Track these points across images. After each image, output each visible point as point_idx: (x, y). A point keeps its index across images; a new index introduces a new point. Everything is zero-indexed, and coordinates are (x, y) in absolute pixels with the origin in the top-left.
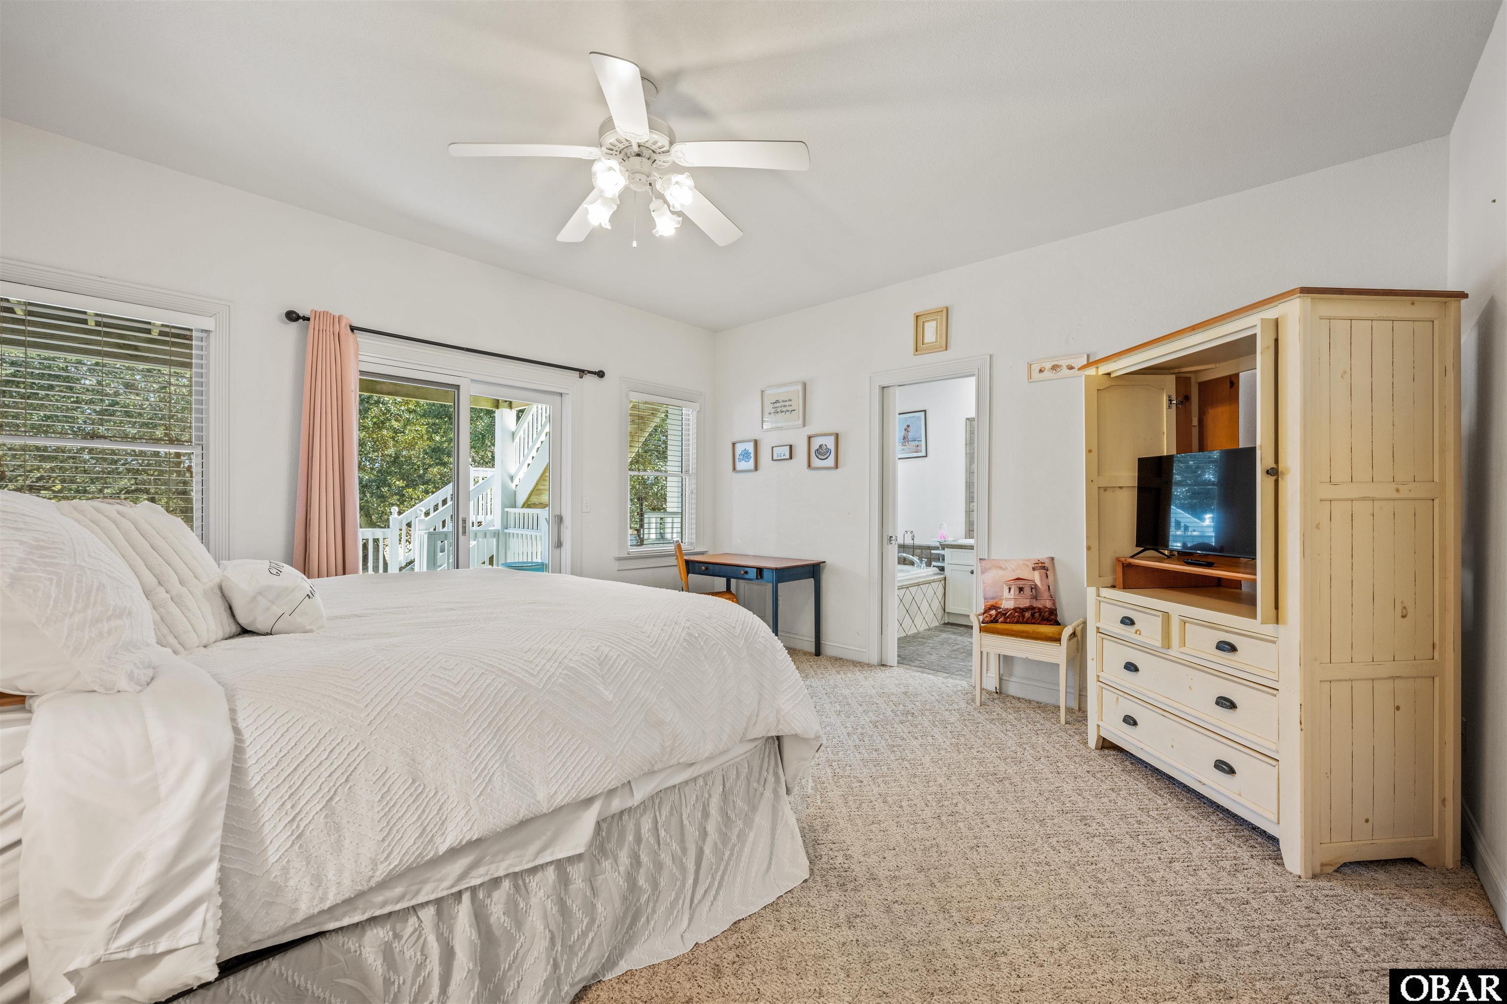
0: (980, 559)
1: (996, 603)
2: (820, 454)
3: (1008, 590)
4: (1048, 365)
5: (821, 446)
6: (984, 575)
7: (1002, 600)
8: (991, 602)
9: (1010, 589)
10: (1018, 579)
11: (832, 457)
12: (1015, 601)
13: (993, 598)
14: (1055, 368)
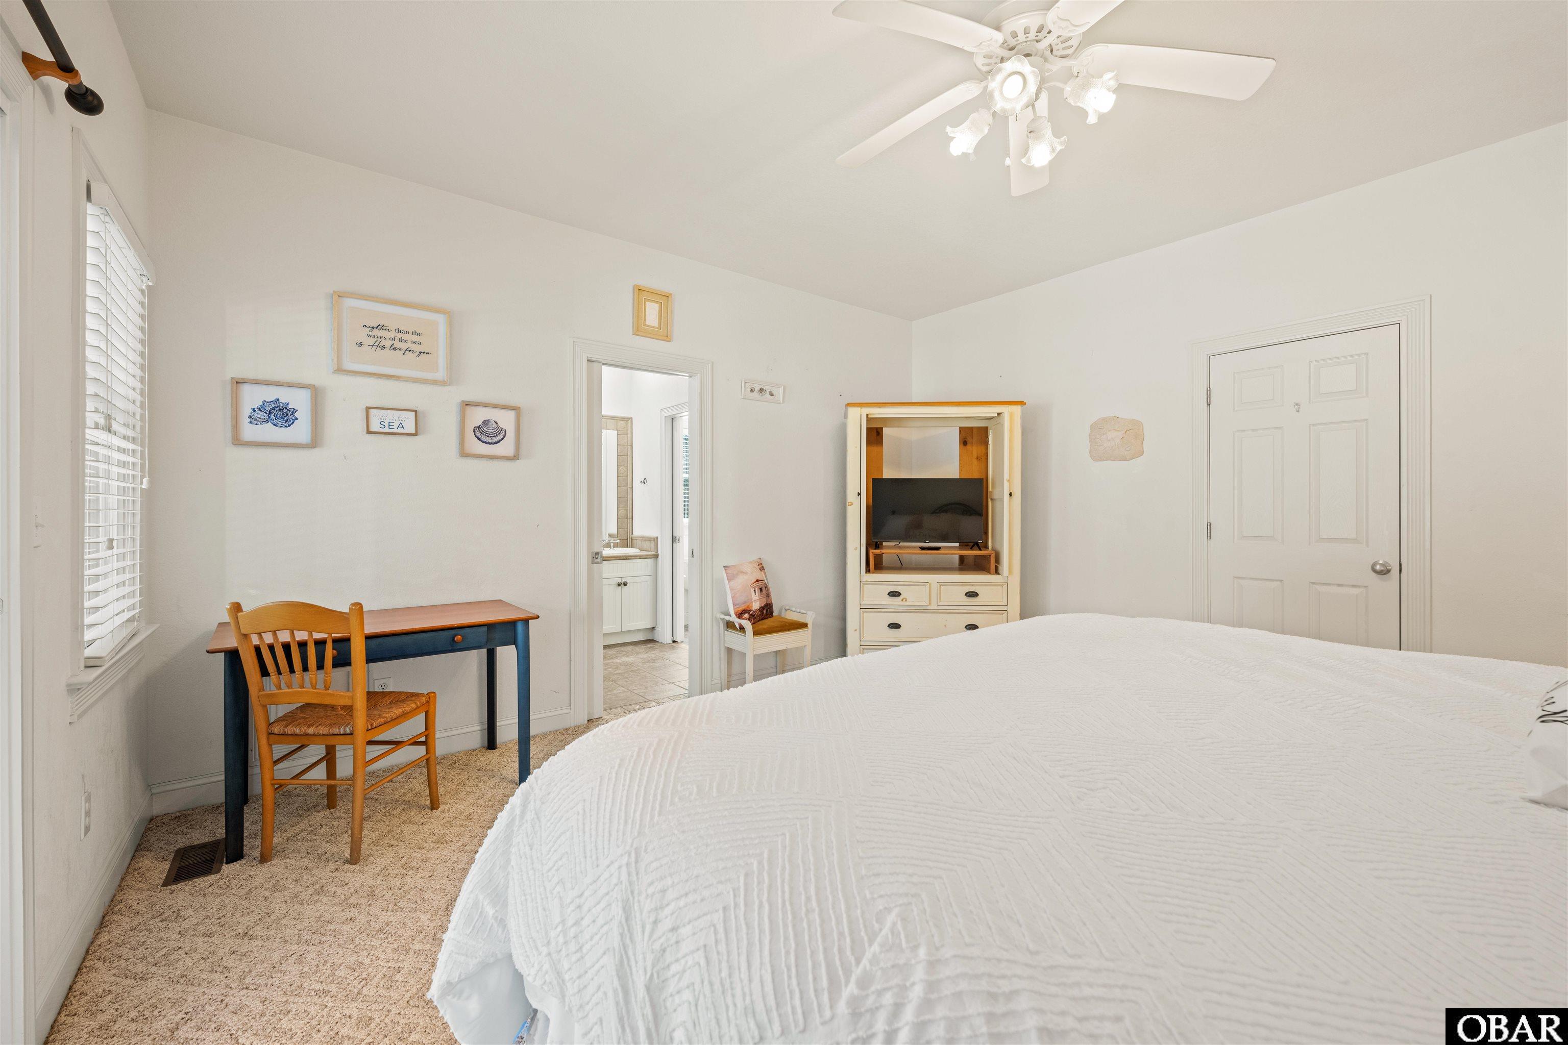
0: (725, 567)
1: (748, 607)
2: (484, 433)
3: (754, 592)
4: (757, 388)
5: (486, 422)
6: (732, 583)
7: (752, 602)
8: (743, 607)
9: (755, 591)
10: (757, 581)
11: (509, 440)
12: (760, 601)
13: (745, 602)
14: (761, 390)
